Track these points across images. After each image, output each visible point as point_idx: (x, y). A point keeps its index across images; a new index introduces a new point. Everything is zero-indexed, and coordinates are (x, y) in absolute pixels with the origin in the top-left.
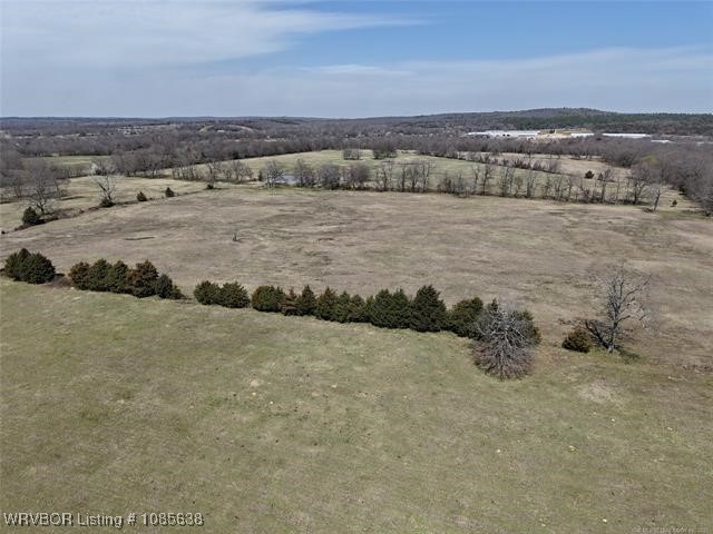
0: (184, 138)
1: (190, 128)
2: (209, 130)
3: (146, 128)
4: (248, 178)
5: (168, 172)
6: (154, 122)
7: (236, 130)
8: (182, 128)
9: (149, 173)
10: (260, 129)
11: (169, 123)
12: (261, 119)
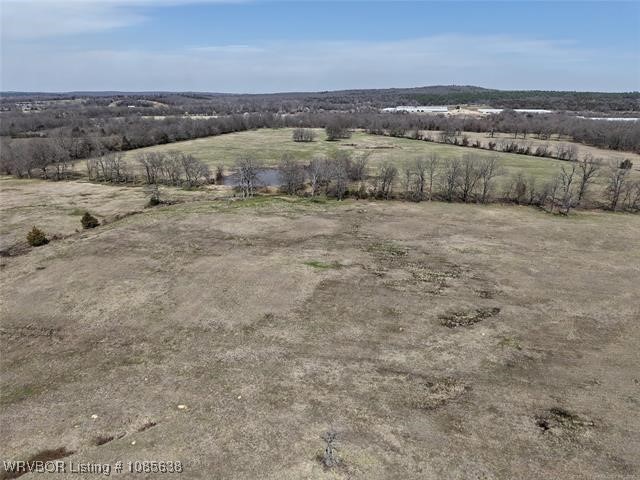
0: (94, 114)
1: (98, 103)
2: (118, 105)
3: (49, 103)
4: (204, 178)
5: (81, 166)
6: (58, 97)
7: (147, 106)
8: (89, 103)
9: (52, 169)
10: (173, 104)
11: (73, 98)
12: (172, 94)
